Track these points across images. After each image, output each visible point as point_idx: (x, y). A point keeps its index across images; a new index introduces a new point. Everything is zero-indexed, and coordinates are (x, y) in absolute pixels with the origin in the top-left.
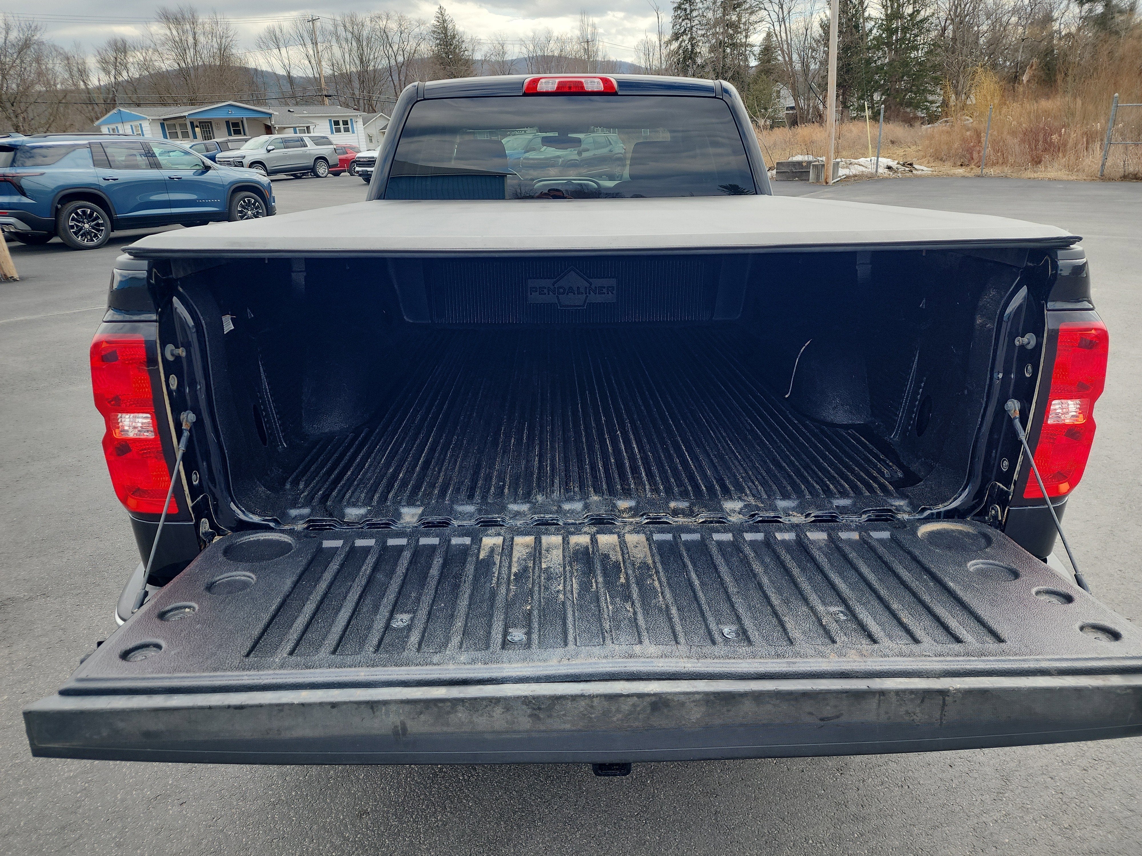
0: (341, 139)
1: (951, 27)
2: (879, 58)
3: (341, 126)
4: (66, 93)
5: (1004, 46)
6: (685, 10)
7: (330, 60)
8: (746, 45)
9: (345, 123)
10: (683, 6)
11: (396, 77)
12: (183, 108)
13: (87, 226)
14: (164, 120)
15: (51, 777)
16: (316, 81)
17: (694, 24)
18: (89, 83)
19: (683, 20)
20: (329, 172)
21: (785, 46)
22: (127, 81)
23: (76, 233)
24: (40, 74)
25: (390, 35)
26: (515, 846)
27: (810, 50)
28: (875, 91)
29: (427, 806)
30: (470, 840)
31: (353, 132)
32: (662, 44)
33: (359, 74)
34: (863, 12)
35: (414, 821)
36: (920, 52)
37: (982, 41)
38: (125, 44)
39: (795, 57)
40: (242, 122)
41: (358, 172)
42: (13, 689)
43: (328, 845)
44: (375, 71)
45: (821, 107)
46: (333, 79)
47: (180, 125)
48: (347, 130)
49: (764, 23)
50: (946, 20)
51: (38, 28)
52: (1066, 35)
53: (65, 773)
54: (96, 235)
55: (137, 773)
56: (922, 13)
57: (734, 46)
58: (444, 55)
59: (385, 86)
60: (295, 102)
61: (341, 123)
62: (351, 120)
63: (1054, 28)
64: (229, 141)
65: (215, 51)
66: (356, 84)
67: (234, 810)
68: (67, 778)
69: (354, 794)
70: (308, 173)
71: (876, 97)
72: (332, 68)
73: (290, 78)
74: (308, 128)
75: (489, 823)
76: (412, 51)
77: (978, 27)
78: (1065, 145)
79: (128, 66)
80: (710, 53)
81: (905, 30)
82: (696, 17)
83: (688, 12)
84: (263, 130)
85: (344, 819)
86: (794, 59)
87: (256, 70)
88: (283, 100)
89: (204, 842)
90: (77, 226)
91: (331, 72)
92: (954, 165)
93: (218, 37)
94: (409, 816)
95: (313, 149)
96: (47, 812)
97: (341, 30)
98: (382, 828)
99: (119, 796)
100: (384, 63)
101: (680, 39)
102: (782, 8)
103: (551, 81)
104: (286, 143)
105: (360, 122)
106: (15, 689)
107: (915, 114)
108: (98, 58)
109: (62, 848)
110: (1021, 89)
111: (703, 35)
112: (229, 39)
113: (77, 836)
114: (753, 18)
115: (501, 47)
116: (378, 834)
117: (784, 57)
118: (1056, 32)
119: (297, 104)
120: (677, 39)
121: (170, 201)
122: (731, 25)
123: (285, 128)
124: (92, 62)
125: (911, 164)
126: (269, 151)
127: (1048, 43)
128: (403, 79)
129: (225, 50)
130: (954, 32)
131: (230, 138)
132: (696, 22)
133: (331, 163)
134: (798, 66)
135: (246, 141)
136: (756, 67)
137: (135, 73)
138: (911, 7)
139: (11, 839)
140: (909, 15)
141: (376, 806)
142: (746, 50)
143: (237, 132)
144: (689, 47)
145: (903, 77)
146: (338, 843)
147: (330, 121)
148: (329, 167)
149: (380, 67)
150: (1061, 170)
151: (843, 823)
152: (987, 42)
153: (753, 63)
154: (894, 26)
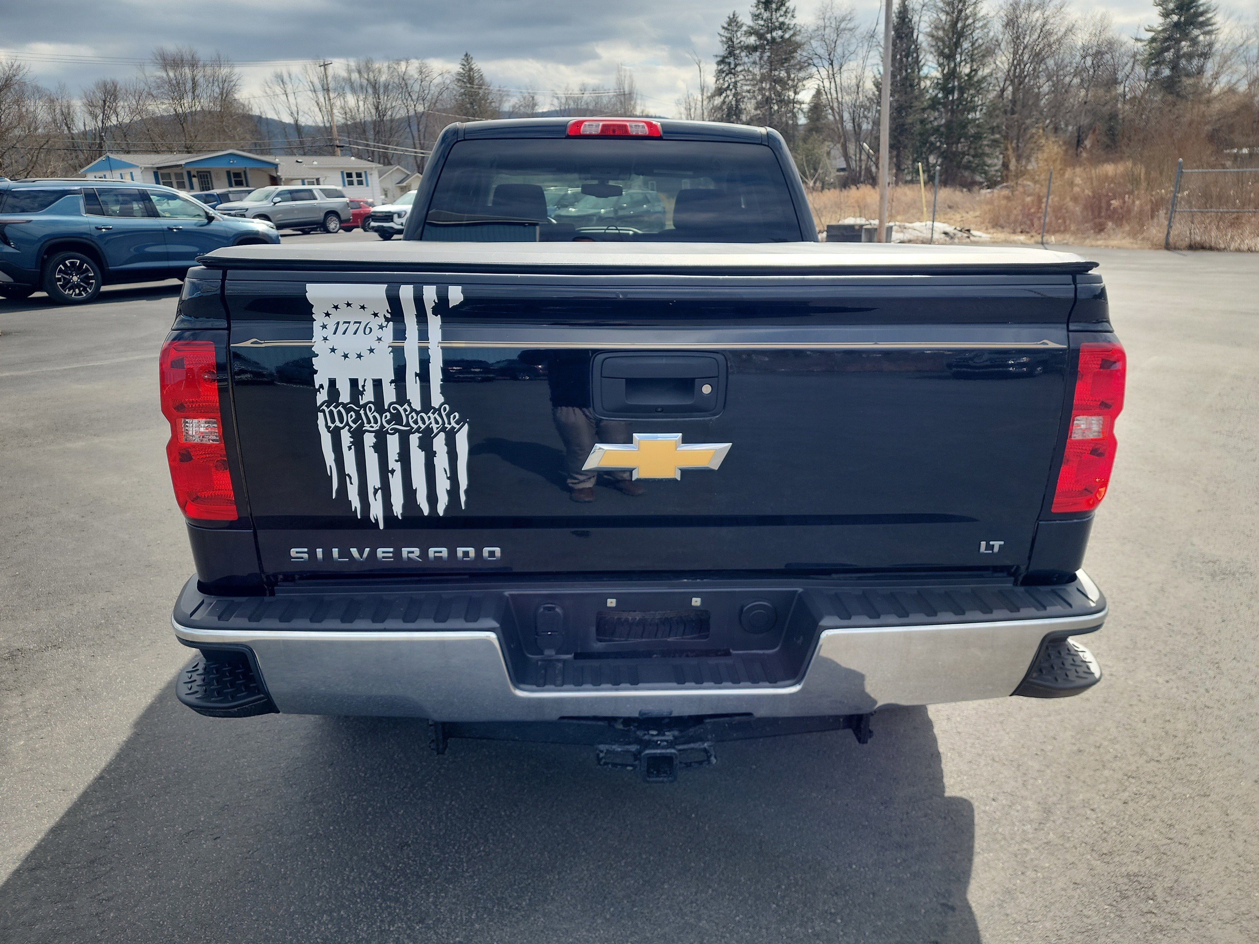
0: (354, 193)
1: (1010, 88)
2: (935, 119)
3: (355, 179)
4: (48, 137)
5: (1066, 108)
6: (729, 64)
7: (342, 108)
8: (794, 102)
9: (359, 175)
10: (727, 60)
11: (414, 128)
12: (179, 156)
13: (75, 279)
14: (158, 168)
15: (76, 815)
16: (327, 130)
17: (738, 79)
18: (74, 128)
19: (727, 75)
20: (341, 228)
21: (836, 105)
22: (115, 126)
23: (63, 286)
24: (21, 117)
25: (410, 82)
26: (559, 873)
27: (862, 109)
28: (931, 153)
29: (469, 838)
30: (514, 868)
31: (367, 185)
32: (705, 98)
33: (374, 123)
34: (919, 72)
35: (456, 852)
36: (978, 113)
37: (1043, 102)
38: (116, 87)
39: (846, 116)
40: (245, 172)
41: (373, 228)
42: (29, 734)
43: (369, 874)
44: (392, 120)
45: (874, 169)
46: (345, 129)
47: (176, 174)
48: (360, 183)
49: (813, 79)
50: (1005, 81)
51: (21, 68)
52: (1130, 98)
53: (90, 812)
54: (85, 289)
55: (166, 812)
56: (980, 73)
57: (783, 102)
58: (469, 106)
59: (403, 137)
60: (302, 153)
61: (354, 175)
62: (365, 172)
63: (1118, 92)
64: (230, 192)
65: (216, 95)
66: (371, 134)
67: (270, 844)
68: (93, 816)
69: (394, 828)
70: (317, 228)
71: (932, 159)
72: (344, 116)
73: (297, 128)
74: (318, 180)
75: (533, 853)
76: (434, 101)
77: (1039, 89)
78: (1129, 211)
79: (118, 110)
80: (756, 109)
81: (962, 90)
82: (741, 71)
83: (732, 66)
84: (268, 180)
85: (384, 851)
86: (845, 119)
87: (260, 117)
88: (289, 150)
89: (241, 872)
90: (64, 278)
91: (343, 121)
92: (1014, 232)
93: (220, 80)
94: (451, 847)
95: (324, 202)
96: (74, 847)
97: (355, 76)
98: (424, 858)
99: (149, 832)
100: (401, 113)
101: (724, 95)
102: (832, 64)
103: (594, 123)
104: (293, 195)
105: (375, 175)
106: (31, 735)
107: (972, 178)
108: (85, 100)
109: (93, 880)
110: (1084, 155)
111: (749, 91)
112: (232, 84)
113: (108, 869)
114: (802, 74)
115: (531, 99)
116: (420, 863)
117: (834, 116)
118: (1120, 95)
119: (305, 154)
120: (721, 94)
121: (168, 253)
122: (779, 81)
123: (292, 180)
124: (78, 105)
125: (969, 231)
126: (275, 203)
127: (1112, 107)
128: (423, 130)
129: (226, 96)
130: (1014, 93)
131: (231, 189)
132: (741, 77)
133: (343, 217)
134: (849, 126)
135: (249, 192)
136: (805, 125)
137: (125, 117)
138: (968, 66)
139: (38, 872)
140: (967, 75)
141: (417, 839)
142: (794, 108)
143: (239, 183)
144: (734, 103)
145: (959, 139)
146: (379, 871)
147: (342, 173)
148: (341, 221)
149: (398, 117)
150: (1124, 238)
151: (886, 850)
152: (1048, 104)
153: (802, 120)
154: (950, 85)
